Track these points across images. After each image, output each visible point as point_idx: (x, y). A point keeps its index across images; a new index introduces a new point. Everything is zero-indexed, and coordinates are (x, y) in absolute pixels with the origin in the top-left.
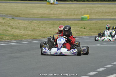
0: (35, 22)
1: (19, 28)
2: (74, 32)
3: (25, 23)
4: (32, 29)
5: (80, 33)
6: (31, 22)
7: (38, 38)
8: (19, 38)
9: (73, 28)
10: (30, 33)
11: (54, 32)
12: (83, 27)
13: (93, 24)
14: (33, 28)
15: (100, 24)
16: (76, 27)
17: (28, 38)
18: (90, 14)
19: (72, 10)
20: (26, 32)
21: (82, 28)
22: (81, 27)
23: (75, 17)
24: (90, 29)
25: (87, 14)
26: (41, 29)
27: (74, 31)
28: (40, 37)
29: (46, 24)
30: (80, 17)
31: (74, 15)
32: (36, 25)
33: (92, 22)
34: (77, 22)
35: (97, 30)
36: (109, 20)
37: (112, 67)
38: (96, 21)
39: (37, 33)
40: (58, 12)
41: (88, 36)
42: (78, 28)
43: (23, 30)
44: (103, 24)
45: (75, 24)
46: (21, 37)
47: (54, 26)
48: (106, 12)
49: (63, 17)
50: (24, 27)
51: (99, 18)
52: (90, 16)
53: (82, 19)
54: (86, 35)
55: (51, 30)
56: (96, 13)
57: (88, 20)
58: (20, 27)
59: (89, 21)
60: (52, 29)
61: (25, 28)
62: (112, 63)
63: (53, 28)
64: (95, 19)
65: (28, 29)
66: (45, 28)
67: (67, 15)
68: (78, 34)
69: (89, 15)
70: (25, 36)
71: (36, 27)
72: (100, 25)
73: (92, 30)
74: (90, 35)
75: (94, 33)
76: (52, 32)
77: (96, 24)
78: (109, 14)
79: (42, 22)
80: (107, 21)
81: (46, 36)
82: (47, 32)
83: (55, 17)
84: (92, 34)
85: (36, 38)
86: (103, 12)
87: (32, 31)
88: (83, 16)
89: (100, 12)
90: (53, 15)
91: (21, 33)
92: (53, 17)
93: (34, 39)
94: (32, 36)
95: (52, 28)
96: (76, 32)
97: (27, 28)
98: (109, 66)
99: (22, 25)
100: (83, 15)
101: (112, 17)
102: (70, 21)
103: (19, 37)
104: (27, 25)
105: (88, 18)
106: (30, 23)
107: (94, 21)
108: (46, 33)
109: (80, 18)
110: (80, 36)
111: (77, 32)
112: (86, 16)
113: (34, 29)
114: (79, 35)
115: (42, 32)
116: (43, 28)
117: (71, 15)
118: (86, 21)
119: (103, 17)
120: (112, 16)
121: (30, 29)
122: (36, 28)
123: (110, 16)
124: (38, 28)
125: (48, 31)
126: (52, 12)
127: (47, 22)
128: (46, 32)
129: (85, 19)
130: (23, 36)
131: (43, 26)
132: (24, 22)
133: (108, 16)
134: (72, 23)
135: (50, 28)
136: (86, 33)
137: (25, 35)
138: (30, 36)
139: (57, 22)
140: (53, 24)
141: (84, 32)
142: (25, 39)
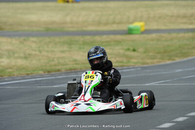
0: (34, 39)
3: (11, 43)
4: (25, 54)
6: (24, 40)
7: (36, 72)
10: (20, 62)
11: (71, 60)
12: (132, 48)
13: (153, 40)
14: (28, 52)
15: (166, 40)
16: (117, 48)
17: (16, 73)
18: (147, 20)
19: (110, 13)
20: (13, 62)
21: (128, 49)
22: (126, 47)
23: (115, 27)
24: (145, 52)
25: (141, 21)
26: (44, 53)
28: (42, 70)
29: (56, 44)
30: (124, 27)
31: (114, 23)
32: (34, 45)
34: (119, 37)
35: (159, 53)
36: (185, 33)
38: (158, 34)
39: (34, 62)
40: (81, 19)
41: (141, 65)
42: (121, 51)
43: (7, 57)
44: (172, 40)
45: (116, 41)
46: (2, 71)
47: (71, 48)
48: (178, 17)
49: (91, 28)
50: (9, 51)
51: (164, 28)
52: (146, 24)
53: (130, 32)
54: (136, 63)
55: (64, 55)
56: (160, 18)
57: (143, 33)
59: (145, 35)
61: (11, 54)
63: (70, 51)
65: (16, 55)
66: (52, 51)
67: (99, 23)
68: (120, 62)
69: (145, 22)
70: (10, 70)
71: (35, 51)
72: (166, 43)
73: (151, 54)
74: (144, 64)
75: (153, 59)
76: (67, 60)
77: (158, 40)
78: (185, 20)
79: (47, 39)
80: (181, 35)
81: (53, 68)
82: (55, 59)
83: (74, 29)
85: (32, 72)
86: (172, 16)
87: (26, 58)
88: (132, 26)
89: (167, 16)
91: (3, 64)
92: (71, 29)
93: (28, 74)
94: (24, 68)
95: (66, 51)
96: (115, 58)
97: (14, 54)
99: (6, 47)
100: (131, 23)
102: (105, 37)
104: (15, 46)
105: (143, 29)
106: (21, 42)
107: (154, 35)
108: (53, 63)
110: (123, 66)
111: (118, 59)
112: (138, 25)
113: (30, 55)
114: (121, 64)
115: (45, 61)
116: (48, 51)
117: (106, 24)
118: (138, 36)
119: (172, 27)
121: (22, 55)
122: (34, 53)
123: (185, 23)
124: (37, 53)
125: (58, 58)
126: (68, 19)
129: (134, 32)
131: (48, 47)
132: (9, 40)
133: (183, 23)
135: (63, 52)
136: (136, 61)
137: (11, 68)
138: (19, 69)
139: (77, 38)
140: (70, 44)
141: (131, 58)
142: (10, 76)
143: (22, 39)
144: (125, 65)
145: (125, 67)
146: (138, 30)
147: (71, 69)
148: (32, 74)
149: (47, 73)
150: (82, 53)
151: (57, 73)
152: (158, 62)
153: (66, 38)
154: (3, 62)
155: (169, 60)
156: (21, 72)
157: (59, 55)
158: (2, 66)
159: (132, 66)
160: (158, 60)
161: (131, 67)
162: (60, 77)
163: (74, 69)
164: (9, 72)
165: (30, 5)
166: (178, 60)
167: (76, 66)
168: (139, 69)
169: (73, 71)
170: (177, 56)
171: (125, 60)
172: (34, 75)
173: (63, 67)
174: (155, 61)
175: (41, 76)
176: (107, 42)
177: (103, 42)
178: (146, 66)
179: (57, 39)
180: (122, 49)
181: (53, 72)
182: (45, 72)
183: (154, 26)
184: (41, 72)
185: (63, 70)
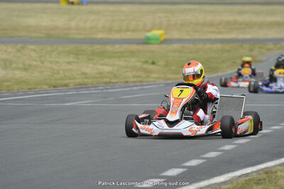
0: (33, 47)
2: (129, 74)
3: (6, 51)
4: (24, 65)
6: (22, 48)
7: (40, 86)
9: (127, 63)
10: (19, 74)
12: (150, 61)
13: (175, 51)
14: (28, 62)
15: (190, 52)
16: (133, 60)
17: (16, 87)
18: (167, 28)
20: (10, 74)
21: (146, 62)
22: (144, 60)
23: (129, 35)
24: (166, 66)
25: (160, 29)
26: (47, 64)
27: (128, 71)
28: (46, 84)
29: (59, 54)
30: (140, 36)
31: (128, 30)
32: (33, 54)
34: (134, 47)
36: (212, 44)
37: (220, 156)
38: (181, 45)
39: (36, 74)
40: (88, 25)
41: (163, 82)
43: (3, 68)
44: (197, 52)
45: (130, 52)
47: (78, 59)
48: (204, 24)
49: (100, 36)
50: (5, 60)
51: (187, 37)
52: (166, 33)
53: (146, 42)
54: (157, 78)
55: (71, 67)
56: (182, 25)
57: (162, 42)
59: (165, 46)
60: (74, 64)
61: (7, 64)
62: (219, 147)
63: (77, 62)
65: (14, 65)
66: (57, 62)
67: (110, 30)
68: (138, 77)
70: (8, 84)
71: (36, 61)
73: (173, 68)
76: (74, 73)
77: (181, 52)
78: (212, 29)
79: (49, 48)
80: (208, 46)
81: (59, 82)
82: (61, 72)
83: (81, 37)
84: (171, 76)
86: (197, 24)
87: (25, 69)
88: (149, 34)
89: (191, 23)
92: (77, 36)
93: (30, 89)
94: (24, 82)
95: (73, 62)
96: (131, 72)
97: (11, 64)
100: (149, 31)
101: (219, 37)
102: (117, 46)
104: (12, 54)
105: (162, 38)
106: (19, 51)
107: (176, 46)
108: (59, 76)
109: (141, 40)
110: (142, 82)
111: (134, 73)
112: (157, 33)
113: (30, 65)
114: (140, 79)
115: (48, 73)
116: (51, 62)
117: (119, 31)
118: (156, 46)
119: (197, 36)
120: (220, 33)
121: (21, 66)
122: (34, 63)
123: (213, 32)
124: (39, 63)
125: (64, 70)
126: (73, 24)
128: (59, 73)
129: (153, 42)
130: (3, 82)
131: (51, 57)
132: (4, 47)
133: (209, 32)
134: (121, 49)
135: (69, 63)
136: (156, 76)
137: (8, 81)
138: (18, 82)
139: (85, 47)
140: (77, 54)
141: (151, 72)
142: (9, 90)
143: (19, 46)
144: (145, 80)
145: (145, 84)
146: (157, 39)
147: (81, 84)
148: (35, 88)
149: (52, 88)
150: (92, 65)
151: (65, 88)
153: (71, 47)
156: (21, 86)
157: (65, 67)
159: (153, 81)
161: (151, 83)
162: (70, 93)
163: (85, 84)
164: (7, 86)
165: (28, 6)
167: (86, 80)
168: (162, 85)
169: (84, 86)
171: (144, 75)
172: (38, 90)
175: (47, 91)
176: (121, 52)
177: (115, 53)
178: (169, 82)
179: (60, 48)
180: (139, 61)
181: (60, 86)
182: (50, 87)
183: (175, 35)
184: (45, 87)
185: (72, 85)
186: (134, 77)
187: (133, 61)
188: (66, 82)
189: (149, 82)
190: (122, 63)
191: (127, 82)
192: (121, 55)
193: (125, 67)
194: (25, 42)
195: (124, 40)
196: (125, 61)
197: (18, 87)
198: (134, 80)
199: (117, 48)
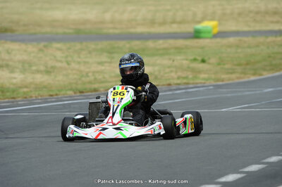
1: (7, 66)
2: (173, 74)
3: (25, 51)
4: (46, 67)
5: (190, 76)
6: (45, 46)
7: (63, 92)
8: (8, 94)
9: (171, 62)
10: (39, 78)
11: (113, 75)
12: (200, 59)
13: (230, 46)
14: (51, 63)
15: (249, 47)
16: (179, 58)
17: (34, 94)
18: (222, 19)
19: (169, 7)
20: (29, 78)
21: (195, 60)
22: (192, 58)
23: (175, 28)
24: (219, 64)
25: (212, 19)
26: (73, 65)
27: (172, 71)
28: (71, 90)
29: (90, 52)
30: (189, 28)
31: (173, 22)
32: (59, 54)
33: (225, 41)
34: (181, 42)
35: (239, 65)
36: (276, 36)
38: (238, 38)
39: (60, 78)
40: (126, 16)
41: (213, 83)
42: (184, 62)
43: (21, 72)
44: (258, 46)
45: (176, 48)
46: (14, 91)
47: (113, 58)
48: (266, 13)
49: (140, 30)
50: (23, 62)
51: (246, 29)
52: (220, 24)
53: (197, 35)
54: (207, 79)
55: (101, 68)
56: (240, 14)
57: (215, 36)
58: (11, 63)
59: (218, 40)
60: (107, 64)
61: (26, 66)
63: (110, 62)
64: (236, 33)
65: (34, 68)
66: (86, 63)
67: (153, 23)
68: (184, 78)
69: (219, 20)
70: (25, 90)
71: (61, 62)
72: (249, 50)
73: (226, 66)
74: (218, 80)
75: (232, 73)
76: (107, 76)
77: (238, 46)
78: (276, 18)
79: (78, 46)
80: (270, 39)
81: (88, 86)
82: (90, 74)
83: (117, 31)
84: (224, 76)
85: (58, 93)
86: (257, 13)
87: (48, 72)
88: (199, 26)
89: (250, 12)
90: (111, 25)
91: (14, 81)
92: (111, 31)
93: (51, 95)
94: (45, 87)
95: (106, 62)
96: (176, 72)
97: (30, 66)
98: (254, 168)
99: (19, 57)
100: (199, 22)
102: (161, 42)
103: (8, 91)
104: (32, 55)
105: (215, 31)
106: (41, 50)
107: (232, 40)
108: (88, 79)
109: (190, 33)
110: (188, 84)
111: (180, 74)
112: (209, 25)
113: (53, 67)
114: (185, 81)
115: (75, 76)
116: (79, 63)
117: (163, 23)
118: (208, 41)
119: (258, 27)
121: (42, 68)
122: (59, 65)
123: (277, 22)
124: (64, 65)
125: (94, 72)
126: (108, 16)
127: (93, 46)
128: (88, 76)
129: (203, 35)
130: (20, 87)
131: (79, 57)
132: (23, 46)
133: (272, 22)
134: (166, 46)
135: (100, 63)
136: (206, 76)
137: (26, 87)
138: (39, 87)
139: (121, 43)
140: (110, 52)
141: (200, 72)
142: (26, 98)
143: (42, 45)
144: (191, 82)
145: (191, 86)
146: (209, 32)
148: (57, 95)
149: (78, 94)
151: (93, 93)
152: (238, 78)
153: (104, 44)
154: (15, 78)
155: (254, 74)
156: (41, 93)
157: (95, 68)
158: (14, 84)
159: (201, 83)
160: (238, 75)
161: (199, 85)
164: (24, 93)
166: (266, 75)
168: (211, 87)
170: (265, 70)
172: (59, 96)
173: (101, 85)
174: (233, 76)
175: (71, 98)
176: (164, 49)
177: (158, 50)
178: (221, 83)
179: (92, 46)
180: (187, 60)
181: (88, 92)
182: (75, 93)
183: (232, 26)
184: (70, 93)
185: (102, 89)
186: (178, 78)
187: (180, 60)
188: (96, 86)
189: (197, 83)
190: (166, 62)
191: (169, 85)
192: (165, 52)
193: (169, 67)
194: (50, 39)
195: (169, 33)
196: (170, 59)
197: (37, 93)
198: (179, 82)
199: (161, 44)
